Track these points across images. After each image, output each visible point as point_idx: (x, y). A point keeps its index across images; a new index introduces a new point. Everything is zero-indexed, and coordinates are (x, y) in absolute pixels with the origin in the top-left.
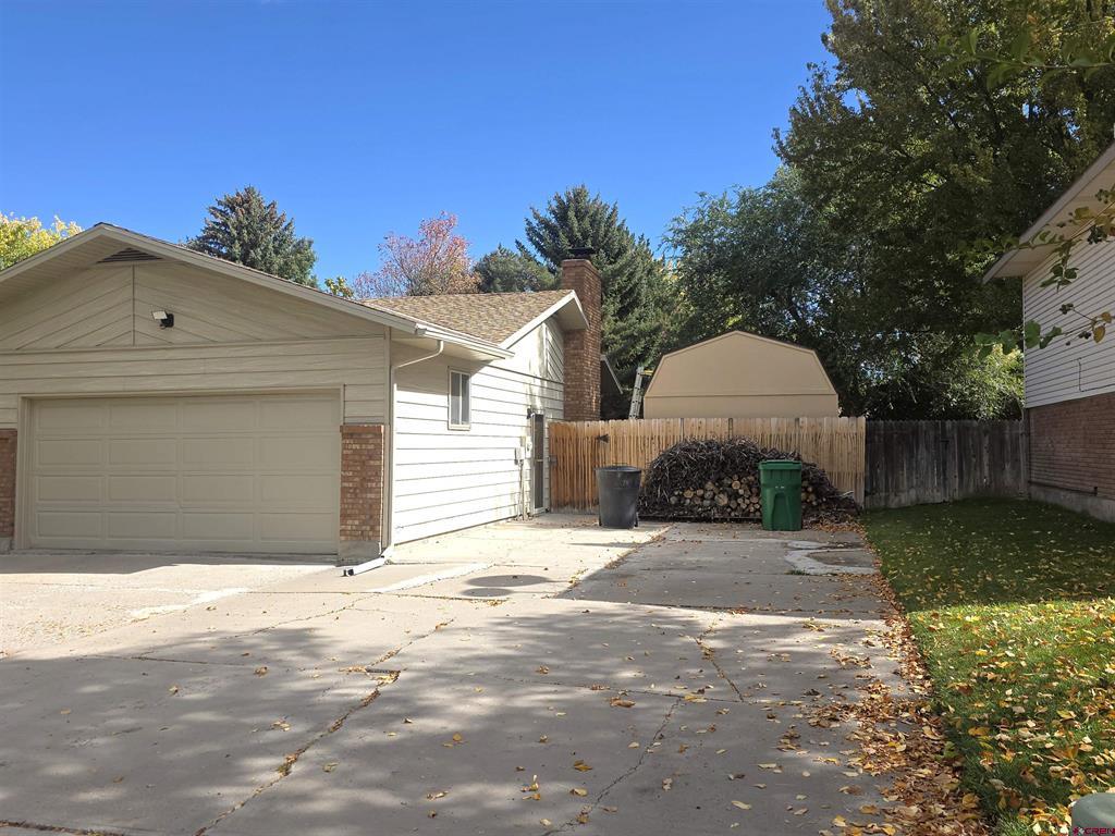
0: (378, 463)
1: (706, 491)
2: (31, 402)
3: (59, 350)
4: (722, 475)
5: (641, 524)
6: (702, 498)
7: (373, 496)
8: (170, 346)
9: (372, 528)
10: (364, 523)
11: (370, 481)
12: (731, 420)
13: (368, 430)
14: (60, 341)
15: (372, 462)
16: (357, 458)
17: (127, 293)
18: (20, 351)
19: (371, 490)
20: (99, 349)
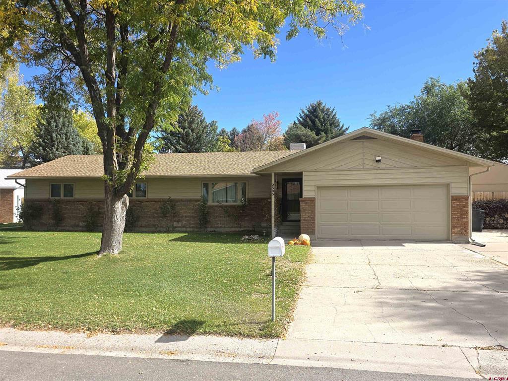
0: (467, 209)
1: (495, 218)
2: (319, 188)
3: (332, 170)
4: (501, 212)
5: (483, 230)
6: (493, 221)
7: (465, 220)
8: (379, 169)
9: (465, 231)
10: (462, 229)
11: (464, 215)
12: (493, 193)
13: (463, 198)
14: (333, 167)
15: (464, 209)
16: (458, 207)
17: (361, 151)
18: (316, 171)
19: (464, 218)
20: (349, 170)
